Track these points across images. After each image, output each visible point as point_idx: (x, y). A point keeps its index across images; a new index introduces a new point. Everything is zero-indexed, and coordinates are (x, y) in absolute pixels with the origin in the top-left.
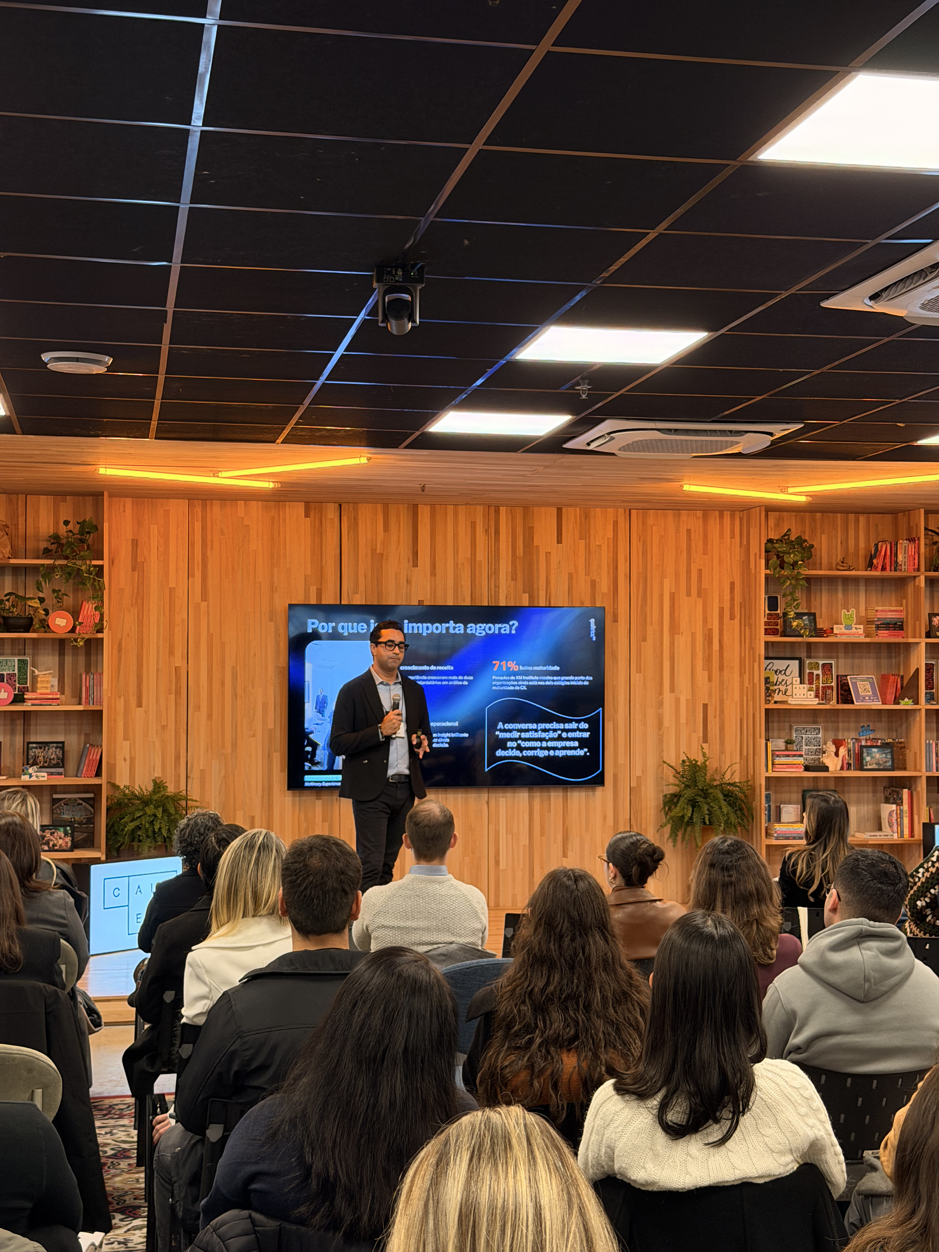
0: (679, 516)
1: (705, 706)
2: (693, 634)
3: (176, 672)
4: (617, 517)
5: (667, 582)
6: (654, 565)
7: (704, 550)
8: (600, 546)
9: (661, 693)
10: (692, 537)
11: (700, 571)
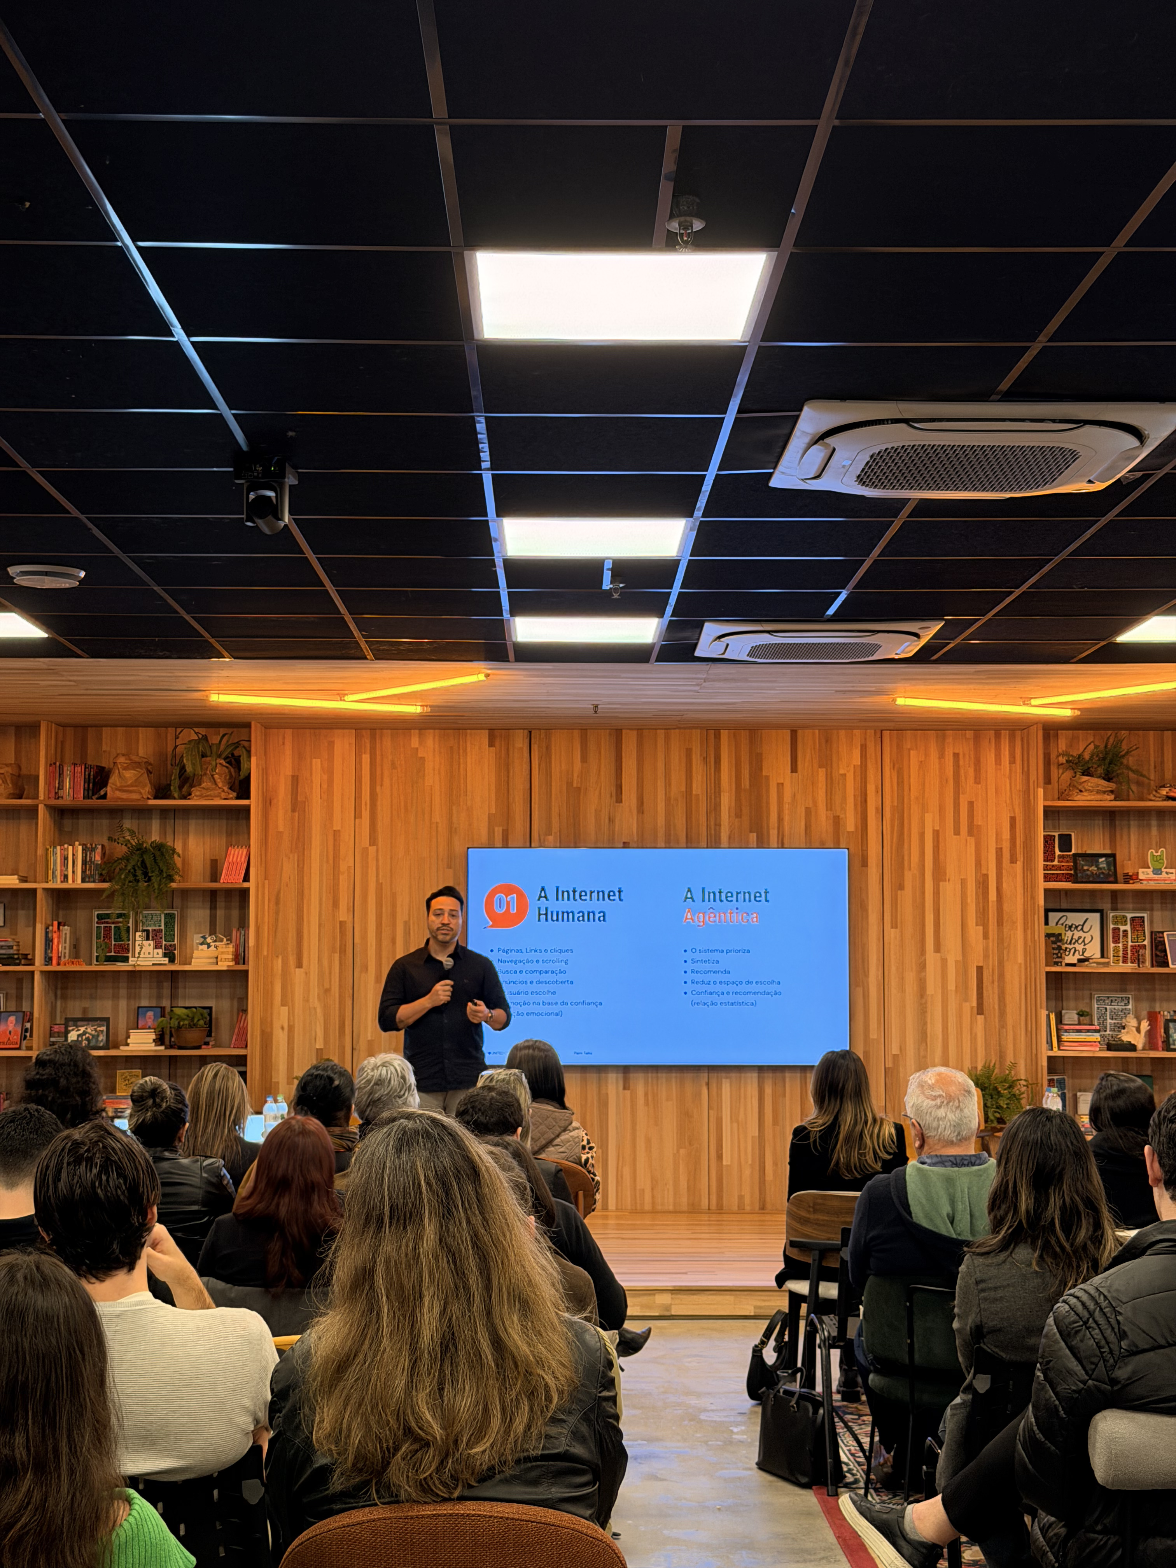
0: (944, 738)
1: (980, 969)
2: (963, 882)
3: (340, 928)
4: (865, 739)
5: (928, 817)
6: (912, 797)
7: (975, 778)
8: (845, 775)
9: (923, 952)
10: (961, 763)
11: (971, 804)
